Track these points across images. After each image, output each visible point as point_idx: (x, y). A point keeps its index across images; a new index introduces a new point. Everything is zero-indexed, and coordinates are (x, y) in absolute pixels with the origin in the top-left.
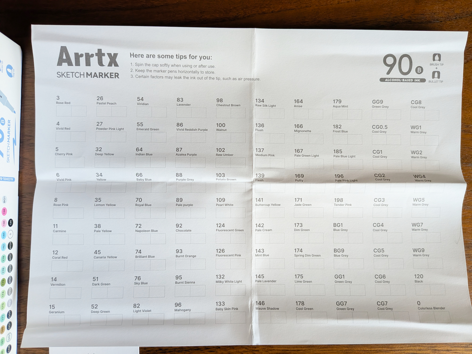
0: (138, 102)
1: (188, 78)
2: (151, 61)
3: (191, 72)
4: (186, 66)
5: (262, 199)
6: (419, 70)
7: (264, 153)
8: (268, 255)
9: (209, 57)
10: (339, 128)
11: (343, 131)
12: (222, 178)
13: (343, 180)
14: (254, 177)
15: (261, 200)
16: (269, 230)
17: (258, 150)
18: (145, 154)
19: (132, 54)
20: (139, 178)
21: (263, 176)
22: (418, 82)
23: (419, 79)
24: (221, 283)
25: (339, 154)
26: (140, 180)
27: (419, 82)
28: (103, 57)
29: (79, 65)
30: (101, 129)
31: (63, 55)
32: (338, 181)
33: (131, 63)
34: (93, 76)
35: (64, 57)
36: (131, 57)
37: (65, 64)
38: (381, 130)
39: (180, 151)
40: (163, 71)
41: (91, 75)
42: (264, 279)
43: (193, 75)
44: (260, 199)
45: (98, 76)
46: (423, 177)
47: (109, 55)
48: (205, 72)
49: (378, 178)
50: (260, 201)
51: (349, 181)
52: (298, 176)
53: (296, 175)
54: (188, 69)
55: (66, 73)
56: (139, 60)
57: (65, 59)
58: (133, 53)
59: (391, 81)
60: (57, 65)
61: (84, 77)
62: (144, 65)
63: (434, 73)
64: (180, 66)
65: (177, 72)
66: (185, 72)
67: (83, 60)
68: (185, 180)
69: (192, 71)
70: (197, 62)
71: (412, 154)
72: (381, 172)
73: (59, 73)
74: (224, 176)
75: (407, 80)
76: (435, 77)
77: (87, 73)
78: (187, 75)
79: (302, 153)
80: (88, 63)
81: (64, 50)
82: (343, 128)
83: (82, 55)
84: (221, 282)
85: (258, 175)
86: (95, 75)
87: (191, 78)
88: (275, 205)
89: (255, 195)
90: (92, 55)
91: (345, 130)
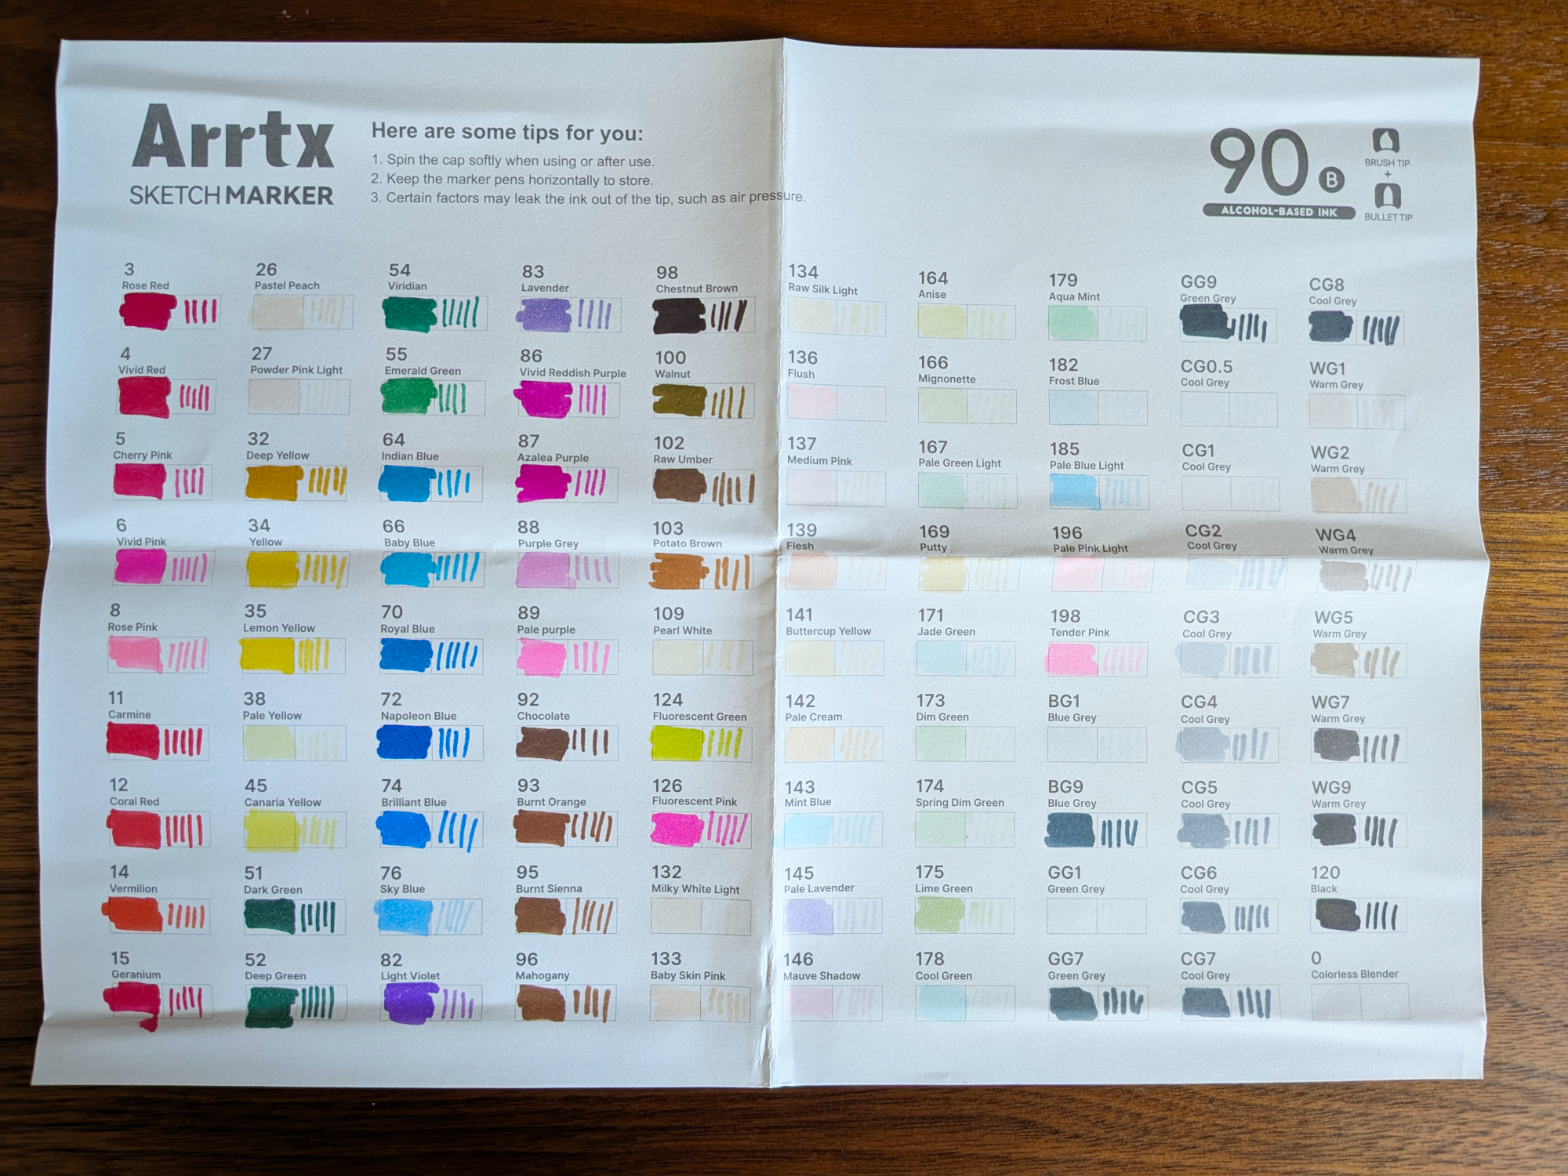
0: (392, 280)
1: (560, 200)
2: (440, 147)
3: (571, 181)
4: (554, 162)
5: (810, 610)
6: (1331, 177)
7: (815, 454)
8: (828, 802)
9: (634, 132)
10: (1071, 369)
11: (1082, 381)
12: (672, 538)
13: (1081, 547)
14: (783, 535)
15: (806, 614)
16: (831, 718)
17: (796, 443)
18: (415, 456)
19: (379, 126)
20: (394, 536)
21: (812, 533)
22: (1329, 217)
23: (1333, 208)
24: (670, 894)
25: (1070, 459)
26: (395, 544)
27: (1333, 217)
28: (284, 137)
29: (204, 163)
30: (268, 370)
31: (154, 133)
32: (1064, 550)
33: (376, 156)
34: (246, 198)
35: (158, 139)
36: (374, 136)
37: (158, 162)
38: (1211, 376)
39: (533, 446)
40: (477, 180)
41: (240, 196)
42: (813, 883)
43: (578, 190)
44: (801, 610)
45: (265, 198)
46: (1348, 537)
47: (305, 130)
48: (617, 181)
49: (1199, 539)
50: (802, 618)
51: (1101, 549)
52: (931, 531)
53: (923, 527)
54: (564, 171)
55: (160, 189)
56: (401, 145)
57: (159, 143)
58: (383, 124)
59: (1240, 213)
60: (134, 165)
61: (218, 202)
62: (417, 160)
63: (1380, 189)
64: (535, 161)
65: (526, 180)
66: (553, 180)
67: (217, 148)
68: (548, 544)
69: (577, 178)
70: (592, 148)
71: (1315, 456)
72: (1210, 519)
73: (136, 190)
74: (679, 531)
75: (1293, 211)
76: (1385, 203)
77: (229, 189)
78: (557, 191)
79: (944, 455)
80: (234, 158)
81: (158, 115)
82: (1082, 371)
83: (215, 133)
84: (669, 889)
85: (796, 530)
86: (256, 195)
87: (572, 200)
88: (854, 631)
89: (786, 598)
90: (249, 133)
91: (1090, 377)
